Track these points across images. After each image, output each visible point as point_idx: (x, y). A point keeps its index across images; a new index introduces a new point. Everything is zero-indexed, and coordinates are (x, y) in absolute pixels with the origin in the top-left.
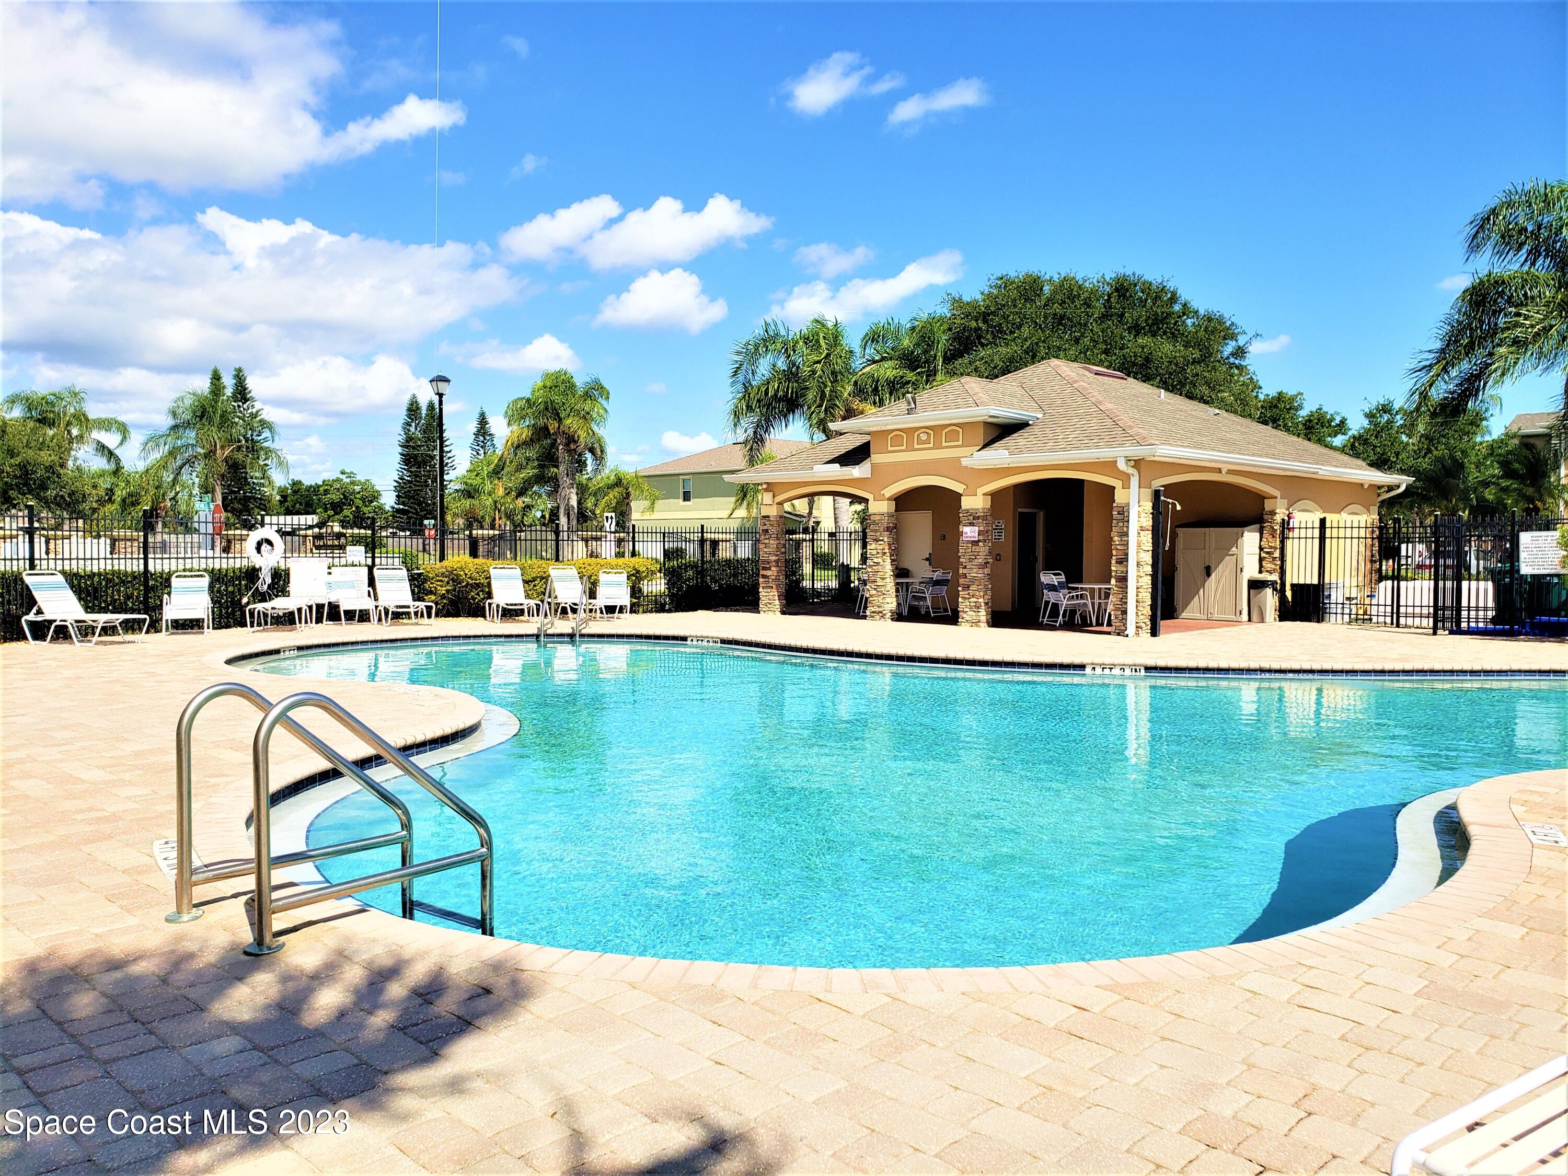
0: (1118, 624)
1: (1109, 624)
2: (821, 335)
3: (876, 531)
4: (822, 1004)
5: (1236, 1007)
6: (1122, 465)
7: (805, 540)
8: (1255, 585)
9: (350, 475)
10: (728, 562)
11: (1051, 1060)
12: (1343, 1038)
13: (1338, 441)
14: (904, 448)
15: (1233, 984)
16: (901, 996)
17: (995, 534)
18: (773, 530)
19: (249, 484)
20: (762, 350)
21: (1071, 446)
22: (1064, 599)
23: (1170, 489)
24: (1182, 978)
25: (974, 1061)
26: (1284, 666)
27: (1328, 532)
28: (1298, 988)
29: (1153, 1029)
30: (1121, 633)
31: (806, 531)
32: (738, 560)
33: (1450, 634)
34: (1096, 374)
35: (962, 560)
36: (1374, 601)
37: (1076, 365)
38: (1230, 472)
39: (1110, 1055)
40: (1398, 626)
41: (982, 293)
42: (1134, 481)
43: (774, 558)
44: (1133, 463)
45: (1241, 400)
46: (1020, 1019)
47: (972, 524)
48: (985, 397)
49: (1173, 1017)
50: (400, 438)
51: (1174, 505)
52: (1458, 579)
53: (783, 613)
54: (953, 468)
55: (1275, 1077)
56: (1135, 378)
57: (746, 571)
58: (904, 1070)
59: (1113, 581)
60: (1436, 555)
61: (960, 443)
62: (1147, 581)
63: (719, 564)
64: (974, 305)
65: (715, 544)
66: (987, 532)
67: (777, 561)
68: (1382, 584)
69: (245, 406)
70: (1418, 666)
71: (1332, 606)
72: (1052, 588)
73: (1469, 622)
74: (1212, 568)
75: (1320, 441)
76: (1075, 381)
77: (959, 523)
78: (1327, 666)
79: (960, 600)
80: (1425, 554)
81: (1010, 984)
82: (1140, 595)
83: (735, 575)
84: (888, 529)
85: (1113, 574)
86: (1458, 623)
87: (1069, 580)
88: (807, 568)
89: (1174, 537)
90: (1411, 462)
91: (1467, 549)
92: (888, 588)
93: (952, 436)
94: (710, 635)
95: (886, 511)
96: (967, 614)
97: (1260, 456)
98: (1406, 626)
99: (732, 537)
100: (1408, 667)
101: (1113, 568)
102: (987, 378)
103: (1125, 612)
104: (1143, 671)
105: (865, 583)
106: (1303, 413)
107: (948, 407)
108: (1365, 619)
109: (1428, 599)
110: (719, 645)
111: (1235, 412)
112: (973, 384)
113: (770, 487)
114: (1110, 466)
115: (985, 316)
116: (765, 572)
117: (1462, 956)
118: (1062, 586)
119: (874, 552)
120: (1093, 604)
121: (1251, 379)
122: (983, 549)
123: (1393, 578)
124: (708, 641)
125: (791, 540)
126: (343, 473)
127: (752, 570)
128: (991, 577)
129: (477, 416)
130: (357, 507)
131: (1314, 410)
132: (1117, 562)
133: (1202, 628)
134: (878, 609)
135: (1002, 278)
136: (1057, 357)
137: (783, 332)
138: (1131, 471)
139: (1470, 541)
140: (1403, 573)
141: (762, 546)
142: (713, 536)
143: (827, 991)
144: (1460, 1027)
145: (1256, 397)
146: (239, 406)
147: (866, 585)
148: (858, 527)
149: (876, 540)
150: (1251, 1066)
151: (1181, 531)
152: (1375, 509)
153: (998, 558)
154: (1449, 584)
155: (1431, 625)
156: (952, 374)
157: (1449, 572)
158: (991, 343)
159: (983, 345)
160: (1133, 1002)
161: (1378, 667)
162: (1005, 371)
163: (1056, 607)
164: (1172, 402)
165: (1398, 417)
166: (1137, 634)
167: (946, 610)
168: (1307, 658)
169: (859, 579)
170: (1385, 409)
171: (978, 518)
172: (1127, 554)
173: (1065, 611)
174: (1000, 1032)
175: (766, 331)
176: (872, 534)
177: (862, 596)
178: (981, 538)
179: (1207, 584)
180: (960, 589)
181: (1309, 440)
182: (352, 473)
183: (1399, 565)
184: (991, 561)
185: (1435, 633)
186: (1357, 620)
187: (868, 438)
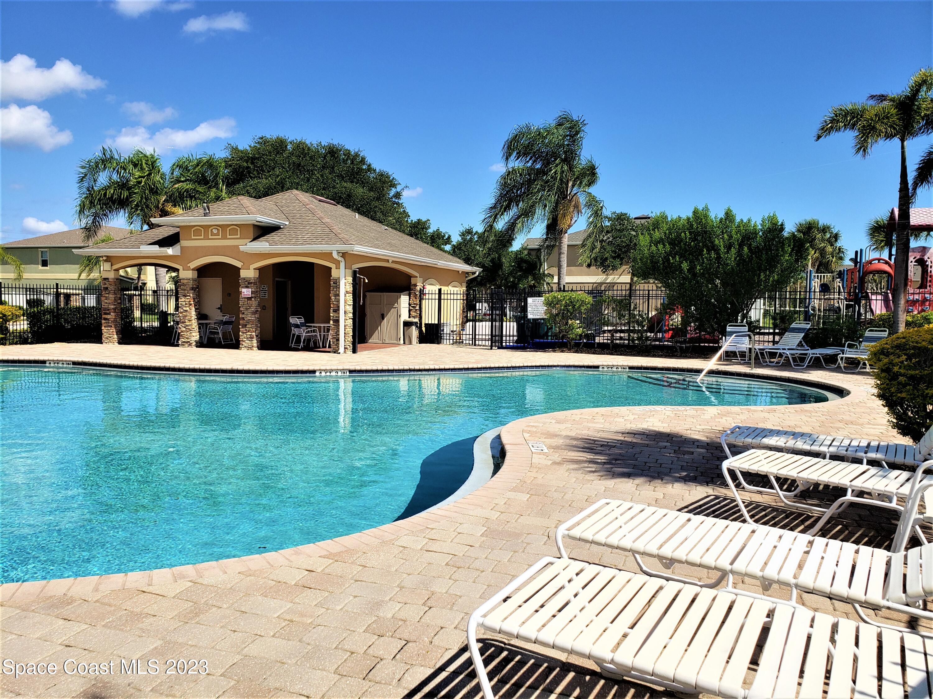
0: (335, 347)
1: (330, 347)
2: (144, 161)
3: (184, 290)
4: (145, 594)
5: (395, 557)
6: (335, 255)
7: (135, 295)
8: (407, 324)
10: (78, 309)
11: (292, 604)
12: (447, 564)
13: (448, 248)
14: (202, 237)
15: (393, 544)
16: (200, 581)
17: (262, 294)
18: (111, 288)
20: (101, 166)
21: (305, 243)
22: (303, 333)
23: (362, 270)
24: (367, 544)
25: (246, 613)
26: (422, 367)
27: (442, 296)
28: (426, 540)
29: (351, 576)
30: (336, 352)
31: (136, 289)
32: (85, 308)
33: (498, 348)
34: (319, 201)
35: (241, 309)
36: (464, 333)
37: (308, 194)
38: (393, 262)
39: (327, 595)
40: (475, 345)
41: (250, 146)
42: (342, 265)
43: (113, 307)
44: (341, 254)
45: (399, 222)
46: (275, 583)
47: (247, 287)
48: (254, 210)
49: (361, 567)
51: (364, 279)
52: (502, 321)
53: (120, 343)
54: (234, 251)
55: (413, 591)
56: (341, 205)
57: (92, 315)
58: (201, 626)
59: (331, 322)
60: (492, 308)
61: (239, 236)
62: (350, 322)
63: (71, 310)
64: (244, 152)
65: (68, 297)
66: (257, 292)
67: (115, 309)
68: (468, 324)
70: (484, 366)
71: (445, 335)
72: (297, 326)
73: (506, 343)
74: (385, 315)
75: (439, 248)
76: (308, 204)
77: (239, 286)
78: (442, 367)
79: (241, 334)
80: (487, 308)
81: (268, 563)
82: (347, 330)
83: (84, 318)
84: (192, 289)
85: (332, 318)
86: (502, 343)
87: (306, 322)
88: (137, 314)
89: (364, 297)
90: (480, 260)
91: (505, 306)
92: (194, 327)
93: (233, 232)
94: (64, 359)
95: (191, 277)
96: (245, 343)
97: (408, 254)
98: (479, 345)
99: (80, 292)
100: (480, 366)
101: (331, 315)
102: (255, 197)
103: (338, 340)
104: (348, 373)
105: (178, 323)
106: (430, 231)
107: (230, 214)
108: (459, 342)
109: (488, 332)
110: (71, 366)
111: (396, 229)
112: (246, 201)
113: (109, 259)
114: (328, 255)
115: (253, 160)
116: (106, 316)
117: (502, 513)
118: (302, 325)
119: (184, 303)
120: (320, 335)
121: (404, 211)
122: (254, 303)
123: (472, 321)
124: (63, 364)
125: (126, 294)
127: (97, 314)
128: (260, 320)
131: (435, 230)
132: (333, 311)
133: (380, 348)
134: (187, 340)
135: (262, 138)
136: (297, 189)
137: (116, 156)
138: (340, 259)
139: (506, 302)
140: (477, 317)
141: (103, 299)
142: (65, 291)
143: (149, 585)
144: (500, 549)
145: (407, 221)
147: (178, 324)
148: (173, 287)
149: (185, 296)
150: (401, 588)
151: (368, 294)
152: (464, 285)
153: (264, 308)
154: (497, 324)
155: (490, 344)
156: (232, 194)
157: (498, 317)
158: (256, 177)
159: (251, 178)
160: (340, 563)
161: (466, 367)
162: (266, 194)
163: (299, 337)
164: (362, 220)
165: (475, 236)
166: (345, 352)
167: (232, 340)
168: (432, 363)
169: (174, 321)
170: (469, 232)
171: (251, 283)
172: (339, 307)
173: (304, 340)
174: (262, 592)
175: (104, 154)
176: (182, 291)
177: (176, 331)
178: (253, 296)
179: (382, 324)
180: (240, 327)
181: (433, 246)
183: (476, 314)
184: (259, 310)
185: (491, 349)
186: (456, 342)
187: (178, 230)
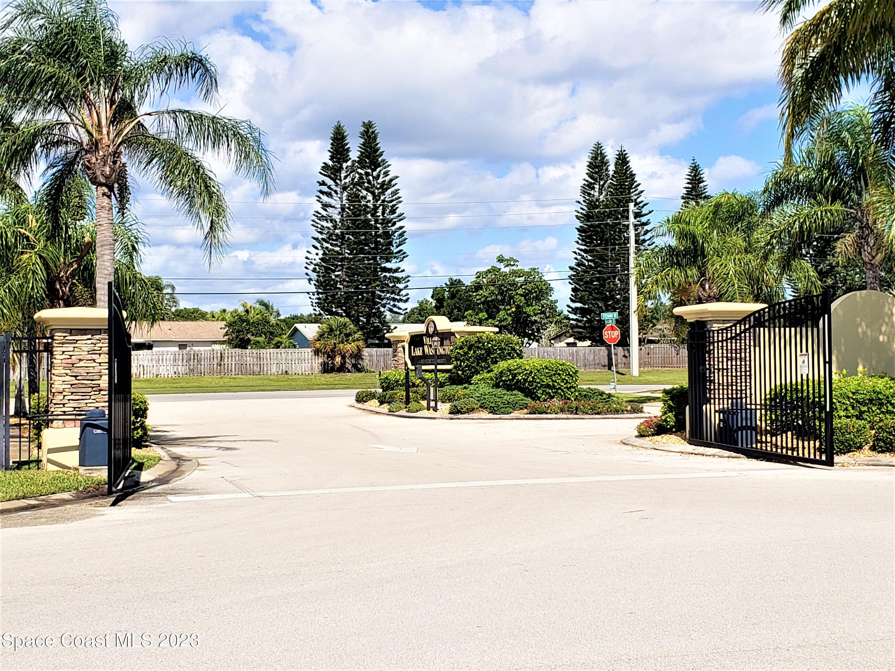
9: (509, 262)
19: (378, 279)
50: (578, 207)
69: (375, 174)
126: (500, 260)
129: (687, 171)
130: (518, 307)
146: (367, 174)
182: (512, 259)
